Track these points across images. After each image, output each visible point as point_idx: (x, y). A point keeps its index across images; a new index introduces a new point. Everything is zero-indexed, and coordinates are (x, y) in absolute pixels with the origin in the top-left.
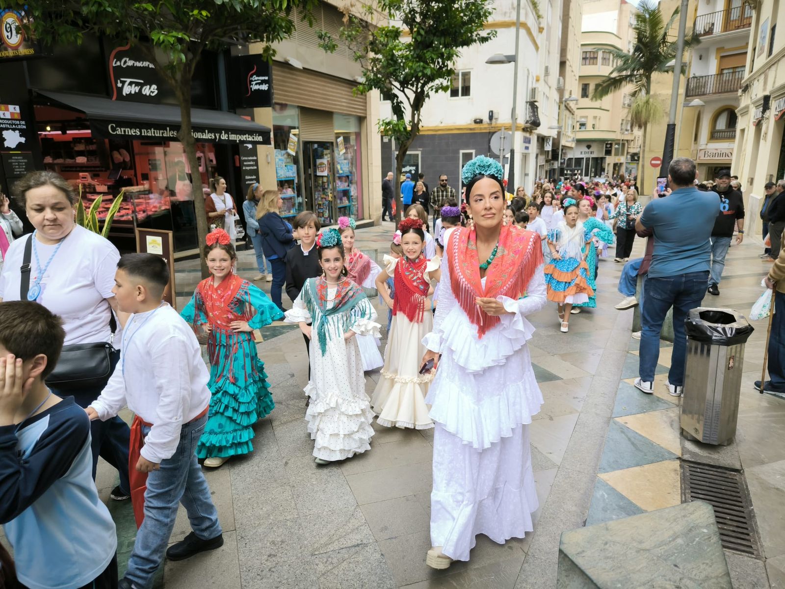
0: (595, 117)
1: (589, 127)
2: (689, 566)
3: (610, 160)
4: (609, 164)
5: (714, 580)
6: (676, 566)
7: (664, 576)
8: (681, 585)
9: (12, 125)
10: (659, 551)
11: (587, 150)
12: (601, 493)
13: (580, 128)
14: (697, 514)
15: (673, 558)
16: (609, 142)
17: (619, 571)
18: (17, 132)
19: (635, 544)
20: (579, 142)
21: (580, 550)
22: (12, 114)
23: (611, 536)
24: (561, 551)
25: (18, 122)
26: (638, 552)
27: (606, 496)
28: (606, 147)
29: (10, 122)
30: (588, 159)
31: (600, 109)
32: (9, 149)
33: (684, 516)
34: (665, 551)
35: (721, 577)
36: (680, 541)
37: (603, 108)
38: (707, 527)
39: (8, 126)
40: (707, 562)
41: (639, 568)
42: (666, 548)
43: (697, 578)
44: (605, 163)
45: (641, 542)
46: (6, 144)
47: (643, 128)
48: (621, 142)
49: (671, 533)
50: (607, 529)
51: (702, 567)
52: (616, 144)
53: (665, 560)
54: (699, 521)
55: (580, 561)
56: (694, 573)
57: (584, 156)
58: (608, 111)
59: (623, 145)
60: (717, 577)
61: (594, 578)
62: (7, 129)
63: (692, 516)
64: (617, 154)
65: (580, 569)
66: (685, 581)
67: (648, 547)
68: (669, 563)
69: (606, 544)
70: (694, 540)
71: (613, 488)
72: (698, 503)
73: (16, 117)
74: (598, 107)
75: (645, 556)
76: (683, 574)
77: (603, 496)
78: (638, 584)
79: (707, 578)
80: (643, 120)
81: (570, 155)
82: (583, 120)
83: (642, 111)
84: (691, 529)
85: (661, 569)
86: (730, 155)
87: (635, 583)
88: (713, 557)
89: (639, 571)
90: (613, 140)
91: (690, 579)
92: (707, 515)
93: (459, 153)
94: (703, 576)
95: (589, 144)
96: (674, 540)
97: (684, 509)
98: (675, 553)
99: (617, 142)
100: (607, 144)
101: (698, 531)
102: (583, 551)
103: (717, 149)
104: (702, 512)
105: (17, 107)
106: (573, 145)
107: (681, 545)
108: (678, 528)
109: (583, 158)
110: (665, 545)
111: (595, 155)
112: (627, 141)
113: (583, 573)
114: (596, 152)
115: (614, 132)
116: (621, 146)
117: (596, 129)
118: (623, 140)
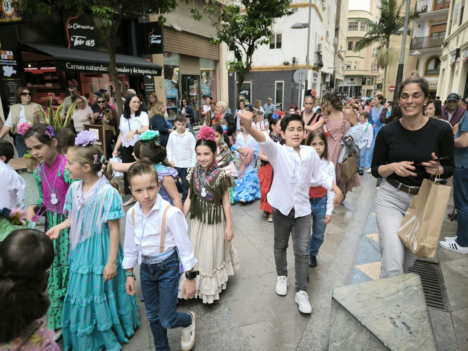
0: (356, 62)
1: (352, 68)
2: (406, 306)
3: (365, 88)
4: (364, 90)
5: (420, 313)
6: (398, 306)
7: (391, 311)
8: (401, 316)
9: (9, 63)
10: (388, 299)
11: (351, 82)
12: (357, 276)
13: (347, 69)
14: (411, 279)
15: (396, 302)
17: (366, 308)
18: (11, 67)
19: (375, 295)
20: (346, 77)
21: (343, 297)
22: (8, 56)
23: (362, 290)
24: (333, 298)
25: (12, 61)
26: (377, 298)
27: (360, 278)
28: (363, 80)
29: (7, 61)
30: (351, 87)
31: (359, 57)
32: (7, 77)
33: (403, 281)
34: (393, 298)
35: (424, 312)
36: (400, 293)
37: (361, 56)
38: (417, 286)
39: (6, 64)
40: (416, 304)
41: (377, 307)
42: (393, 297)
43: (410, 312)
44: (362, 90)
45: (378, 294)
46: (5, 74)
47: (385, 68)
48: (371, 77)
49: (396, 289)
50: (359, 287)
51: (413, 306)
52: (368, 78)
53: (392, 303)
54: (412, 283)
55: (343, 303)
56: (408, 310)
57: (349, 85)
58: (364, 58)
59: (373, 79)
60: (421, 312)
61: (351, 312)
62: (5, 65)
63: (408, 281)
64: (369, 84)
65: (343, 307)
66: (403, 314)
67: (382, 297)
68: (394, 304)
69: (359, 294)
70: (409, 293)
71: (364, 274)
72: (411, 274)
73: (11, 58)
75: (381, 301)
76: (402, 310)
77: (358, 278)
78: (376, 315)
79: (415, 313)
80: (385, 63)
81: (341, 85)
82: (349, 64)
83: (384, 58)
84: (407, 287)
85: (390, 307)
86: (436, 85)
87: (375, 314)
88: (419, 302)
89: (377, 308)
90: (367, 76)
91: (406, 313)
92: (417, 280)
93: (274, 83)
94: (413, 311)
95: (352, 78)
96: (397, 293)
97: (404, 277)
98: (397, 300)
99: (369, 77)
100: (363, 78)
101: (411, 288)
102: (346, 298)
104: (413, 278)
105: (12, 52)
106: (343, 79)
107: (401, 296)
108: (400, 286)
109: (349, 87)
110: (392, 295)
111: (355, 85)
112: (375, 76)
113: (345, 309)
114: (357, 83)
115: (367, 71)
116: (371, 80)
117: (357, 69)
118: (373, 76)
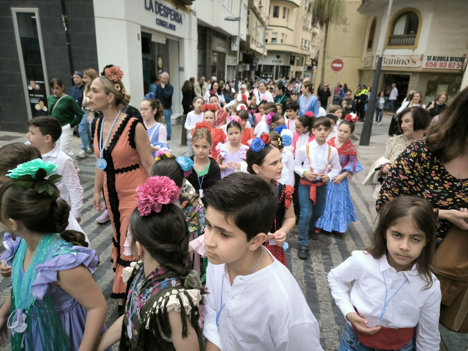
0: (283, 34)
1: (279, 41)
3: (294, 69)
4: (292, 72)
11: (276, 59)
13: (272, 42)
16: (293, 55)
20: (270, 52)
28: (291, 59)
30: (277, 67)
31: (287, 28)
37: (289, 27)
44: (290, 70)
47: (324, 27)
48: (301, 56)
52: (298, 57)
57: (274, 64)
58: (292, 30)
59: (303, 58)
64: (298, 65)
74: (285, 26)
80: (325, 18)
81: (261, 62)
82: (274, 37)
83: (324, 5)
86: (407, 62)
90: (296, 53)
93: (10, 14)
95: (279, 54)
99: (298, 55)
100: (291, 56)
103: (394, 56)
106: (265, 53)
109: (274, 66)
111: (282, 64)
112: (305, 55)
114: (284, 62)
115: (297, 47)
116: (301, 59)
117: (284, 43)
118: (302, 54)
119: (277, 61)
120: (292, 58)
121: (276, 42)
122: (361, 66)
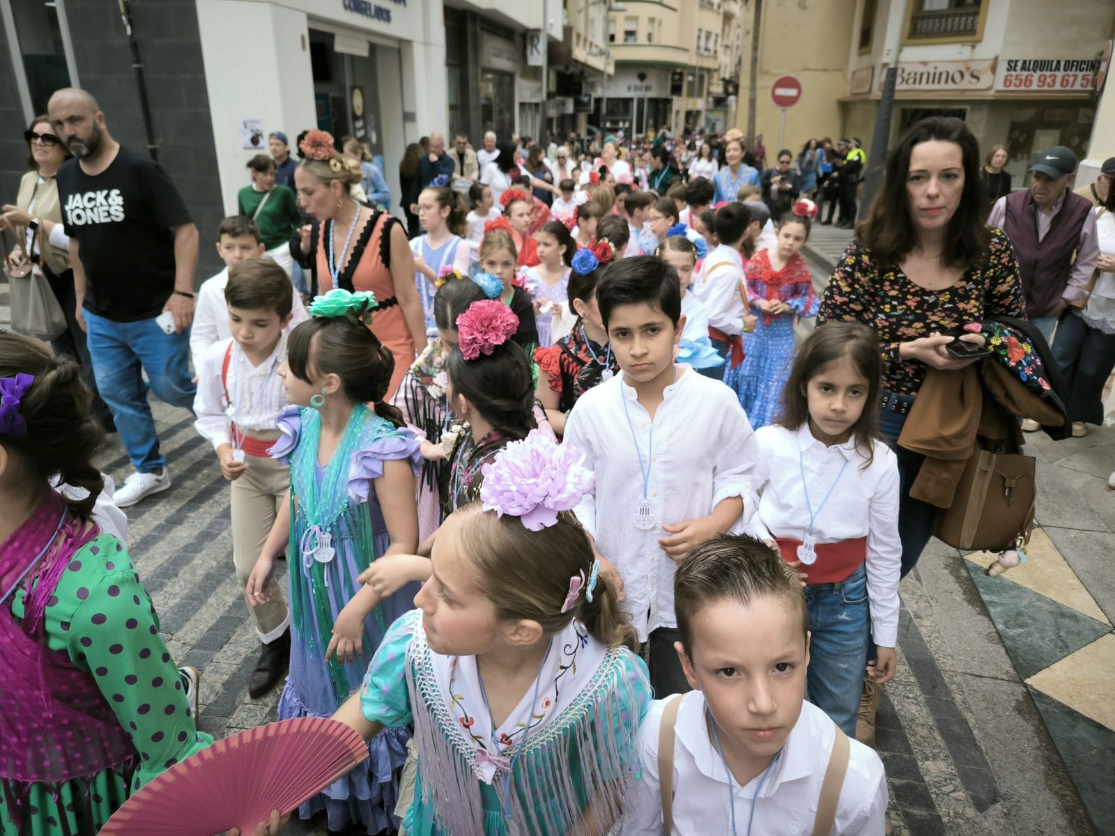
0: (652, 20)
1: (642, 38)
3: (681, 104)
4: (678, 112)
11: (636, 82)
13: (626, 40)
16: (678, 70)
20: (622, 66)
28: (673, 80)
30: (641, 101)
31: (660, 3)
37: (665, 2)
44: (671, 109)
48: (697, 72)
52: (690, 74)
57: (634, 95)
58: (674, 10)
59: (702, 78)
64: (690, 94)
81: (602, 91)
82: (631, 27)
90: (684, 66)
95: (643, 71)
99: (691, 69)
100: (674, 73)
103: (925, 63)
106: (611, 70)
109: (632, 99)
111: (653, 94)
112: (708, 70)
114: (656, 89)
115: (686, 50)
116: (697, 79)
117: (654, 42)
118: (701, 68)
119: (641, 88)
120: (677, 77)
121: (635, 40)
122: (845, 92)
